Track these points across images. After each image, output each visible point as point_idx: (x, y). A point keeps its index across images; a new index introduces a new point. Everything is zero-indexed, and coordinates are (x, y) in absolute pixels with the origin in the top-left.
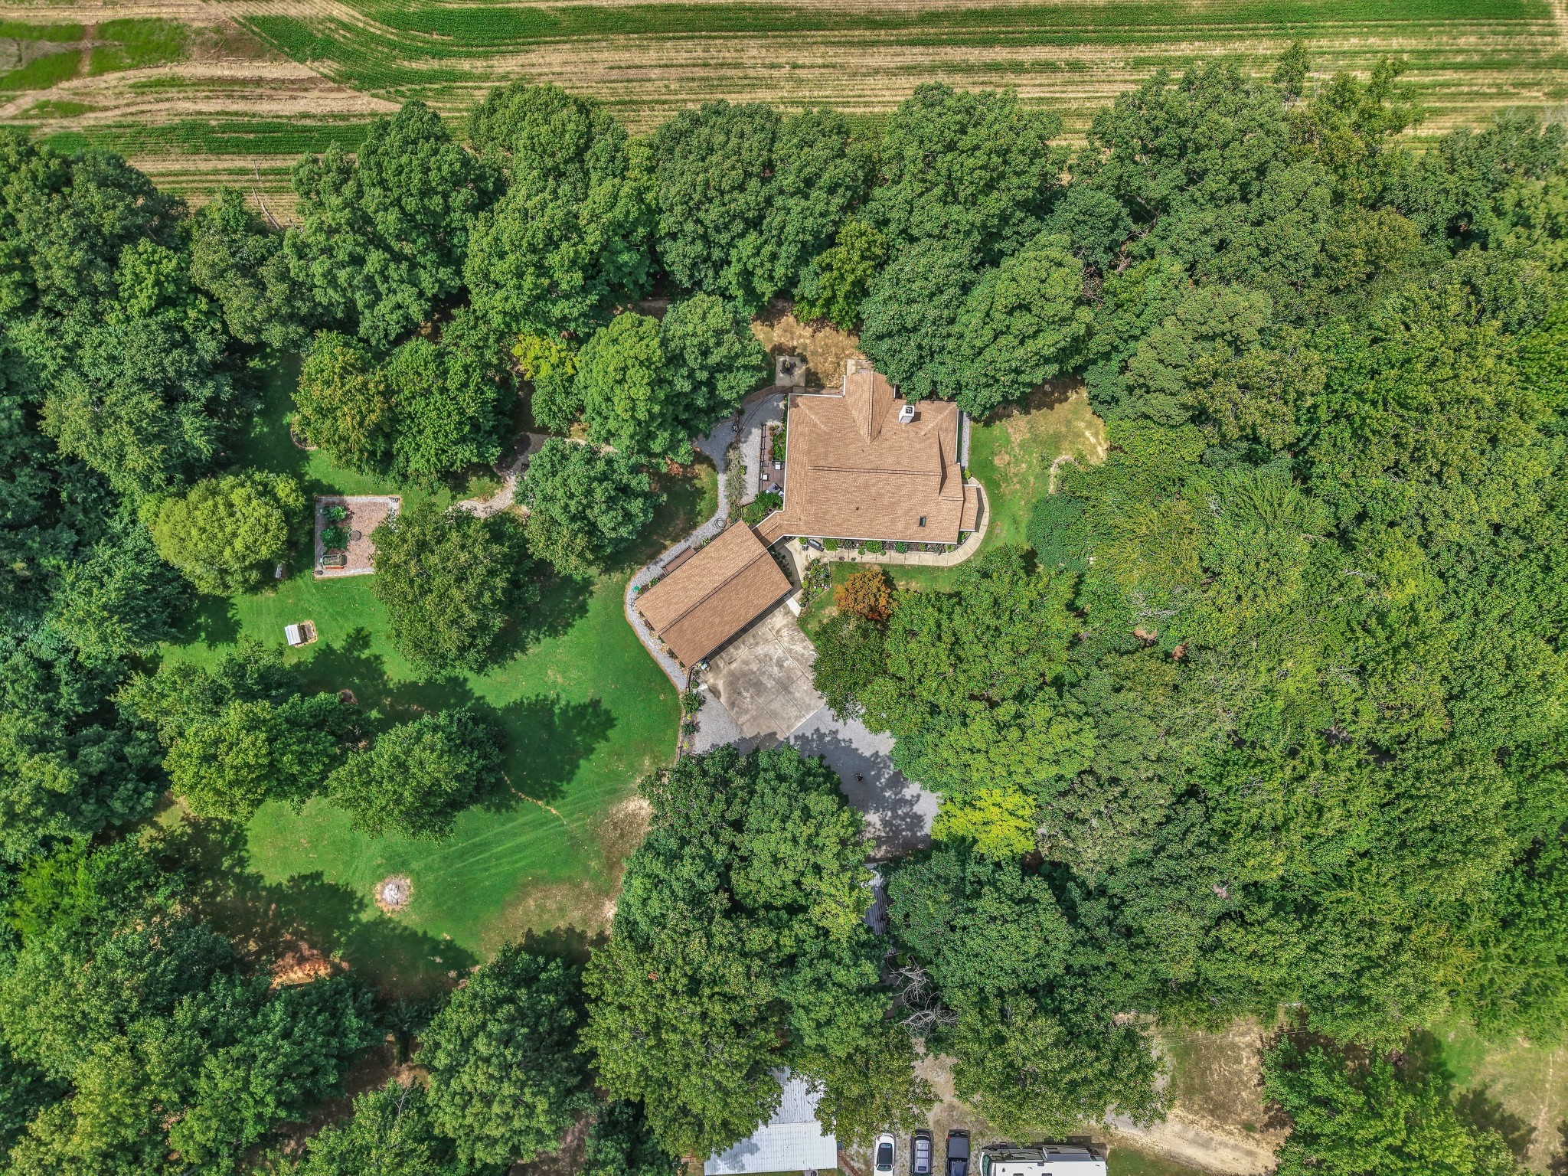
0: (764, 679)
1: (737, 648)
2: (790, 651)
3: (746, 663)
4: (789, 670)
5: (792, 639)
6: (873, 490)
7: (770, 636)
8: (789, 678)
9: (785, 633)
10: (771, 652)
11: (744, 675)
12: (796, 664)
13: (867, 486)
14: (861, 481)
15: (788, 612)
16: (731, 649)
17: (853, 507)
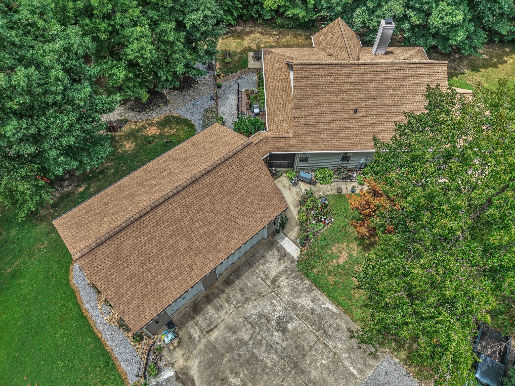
0: (261, 353)
1: (219, 309)
2: (294, 306)
3: (232, 329)
4: (297, 334)
5: (294, 290)
6: (371, 87)
7: (264, 288)
8: (298, 347)
9: (283, 282)
10: (268, 310)
11: (231, 348)
12: (305, 325)
13: (363, 82)
14: (355, 76)
15: (284, 255)
16: (210, 310)
17: (350, 109)
